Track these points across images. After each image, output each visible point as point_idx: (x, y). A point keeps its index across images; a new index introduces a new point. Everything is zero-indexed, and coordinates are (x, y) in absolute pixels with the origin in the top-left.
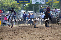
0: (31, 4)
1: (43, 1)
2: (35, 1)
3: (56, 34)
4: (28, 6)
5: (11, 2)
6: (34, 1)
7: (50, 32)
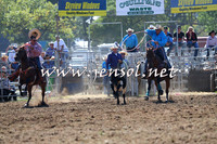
0: (111, 16)
1: (158, 4)
2: (127, 4)
3: (208, 134)
4: (101, 25)
5: (33, 8)
6: (123, 5)
7: (185, 125)
